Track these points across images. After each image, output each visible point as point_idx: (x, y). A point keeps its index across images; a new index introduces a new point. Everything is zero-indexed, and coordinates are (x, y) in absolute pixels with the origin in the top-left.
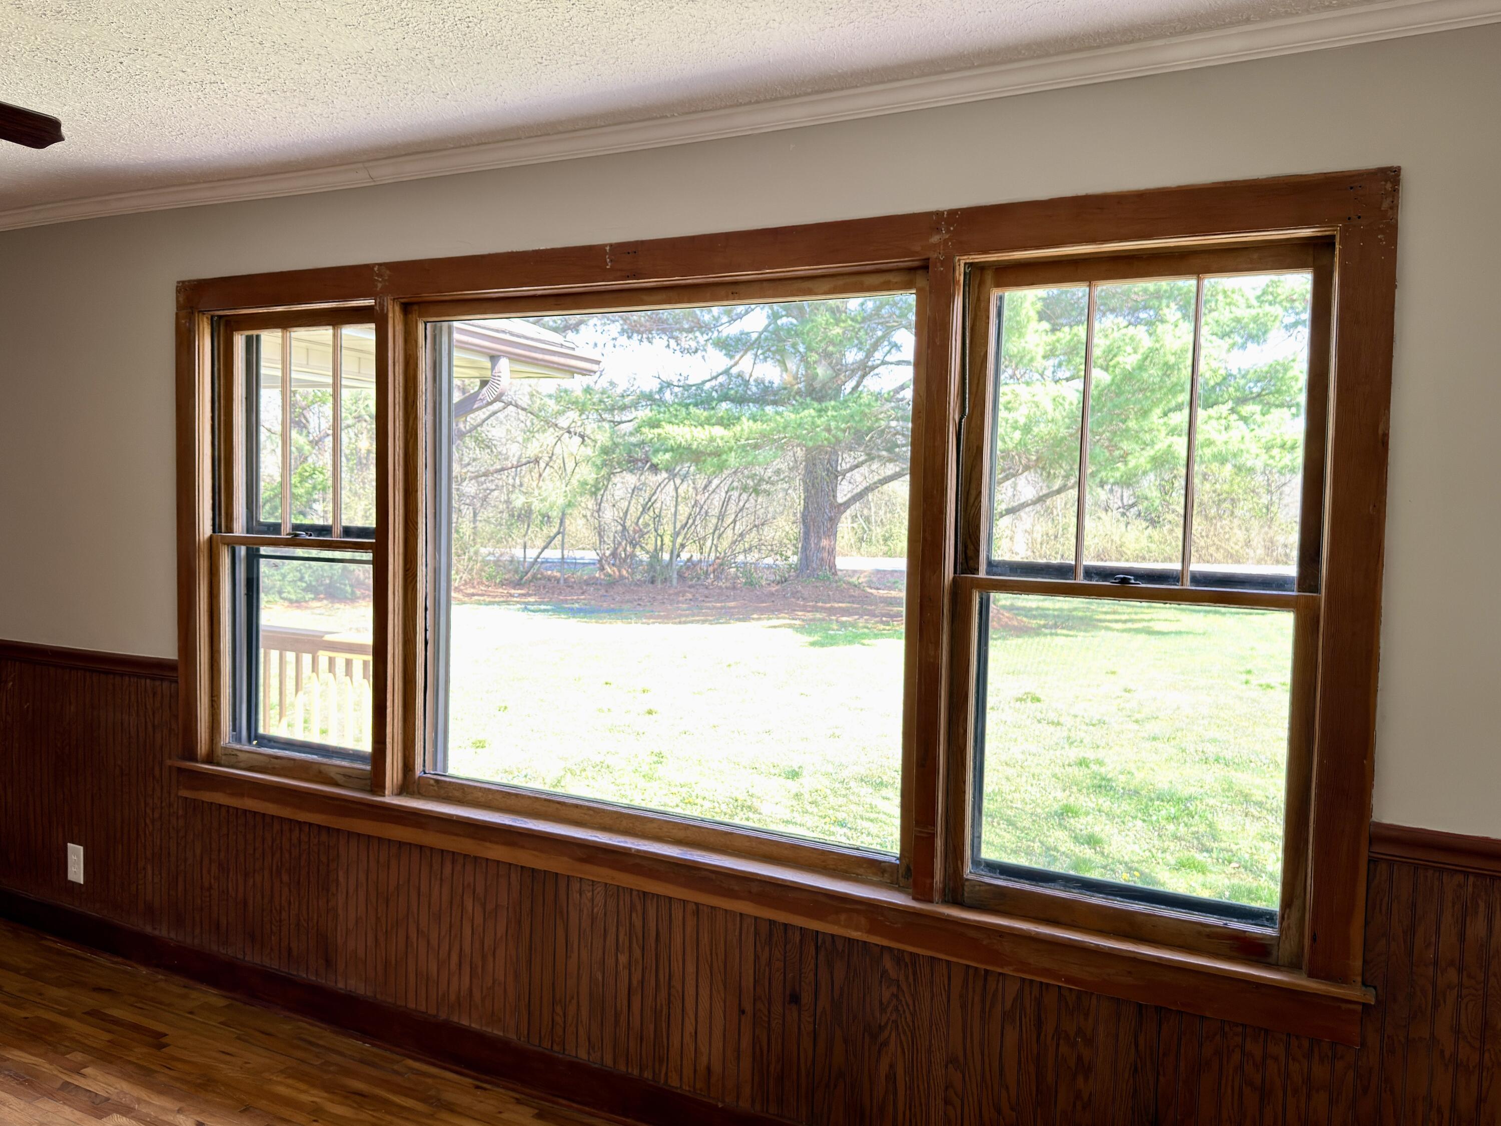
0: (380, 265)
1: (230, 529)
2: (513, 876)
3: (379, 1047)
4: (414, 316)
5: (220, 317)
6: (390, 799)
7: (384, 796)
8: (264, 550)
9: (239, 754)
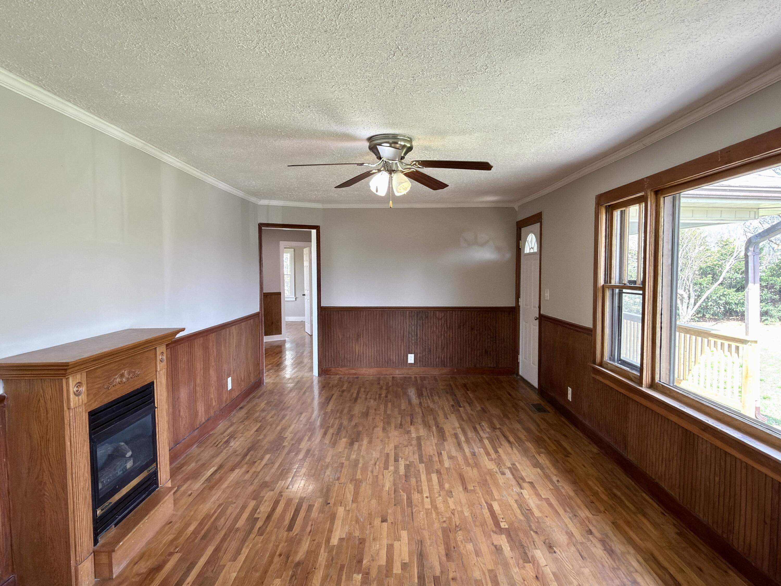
0: (646, 178)
1: (610, 283)
2: (680, 430)
3: (636, 484)
4: (659, 196)
5: (609, 206)
6: (644, 389)
7: (642, 387)
8: (624, 291)
9: (609, 365)
